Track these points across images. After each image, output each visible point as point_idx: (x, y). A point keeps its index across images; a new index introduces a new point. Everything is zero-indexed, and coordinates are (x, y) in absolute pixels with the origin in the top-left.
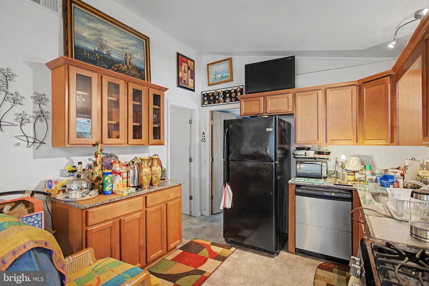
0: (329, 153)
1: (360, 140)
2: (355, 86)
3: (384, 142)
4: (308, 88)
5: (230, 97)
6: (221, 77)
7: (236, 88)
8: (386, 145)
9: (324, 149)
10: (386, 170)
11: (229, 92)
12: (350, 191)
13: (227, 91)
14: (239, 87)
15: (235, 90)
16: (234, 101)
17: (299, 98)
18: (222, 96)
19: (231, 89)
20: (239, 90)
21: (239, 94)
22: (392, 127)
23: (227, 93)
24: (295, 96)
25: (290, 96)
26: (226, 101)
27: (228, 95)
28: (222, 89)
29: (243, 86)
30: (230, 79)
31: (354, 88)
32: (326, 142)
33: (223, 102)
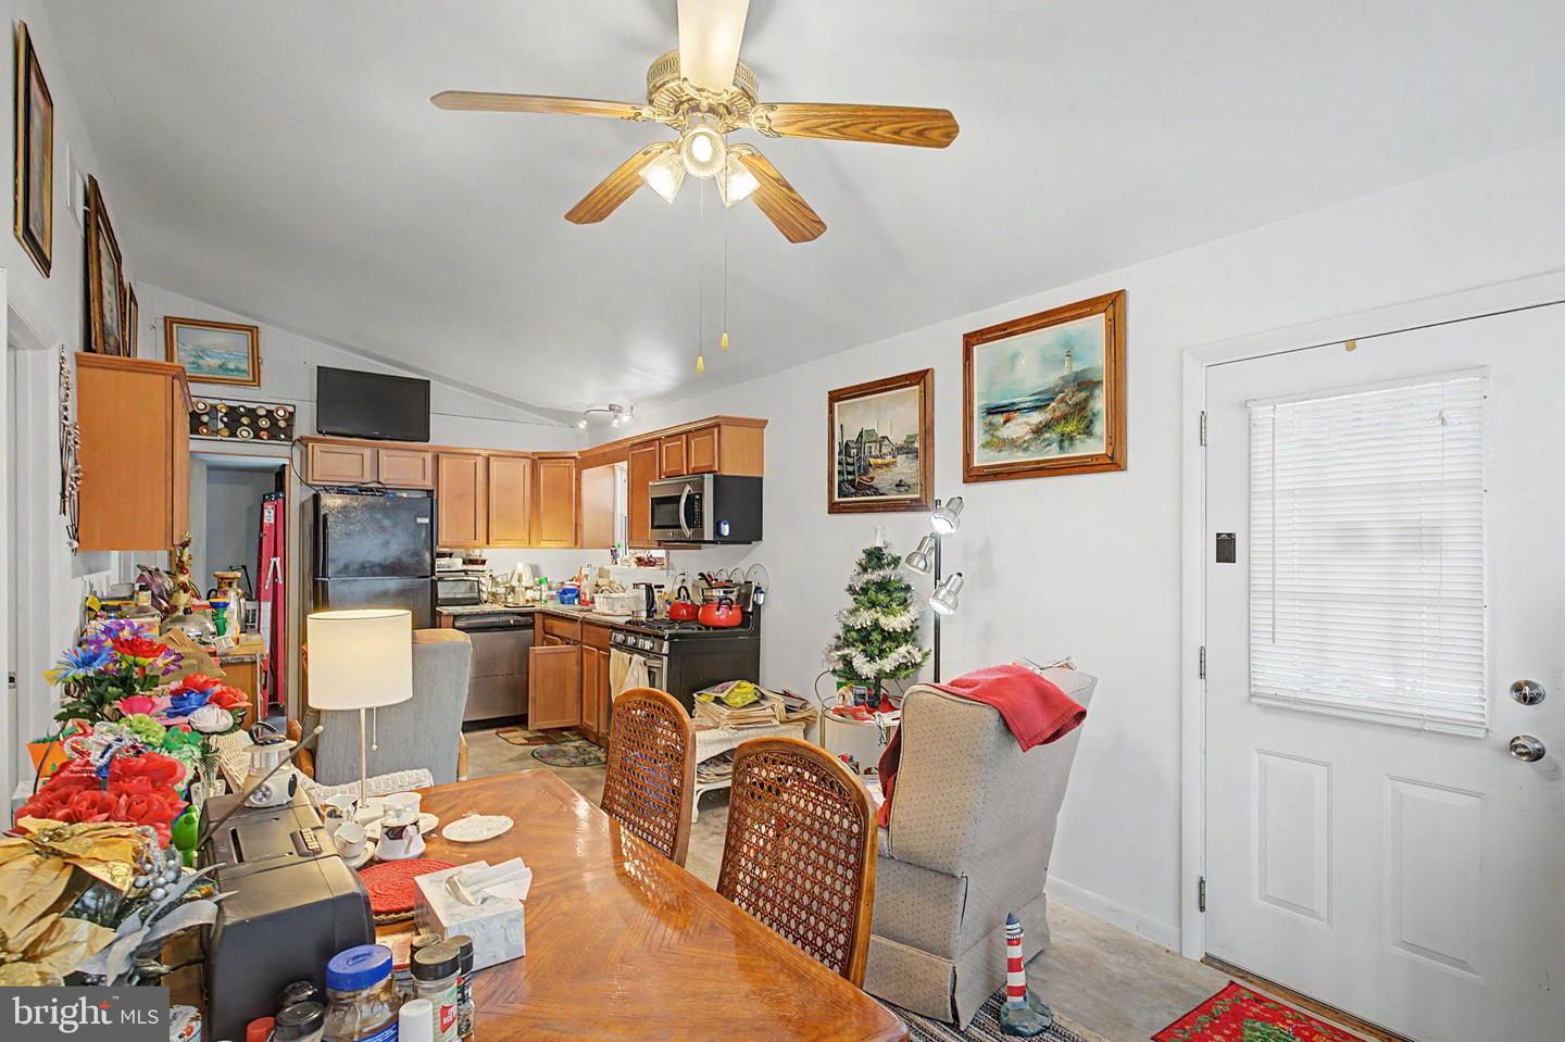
0: (483, 562)
1: (533, 542)
2: (528, 460)
3: (565, 544)
4: (444, 447)
5: (254, 426)
6: (220, 367)
7: (273, 407)
8: (568, 548)
9: (476, 554)
10: (562, 583)
11: (251, 413)
12: (531, 614)
13: (242, 409)
14: (281, 406)
15: (268, 411)
16: (265, 437)
17: (444, 462)
18: (225, 419)
19: (254, 406)
20: (281, 413)
21: (282, 424)
22: (576, 525)
23: (243, 415)
24: (436, 459)
25: (429, 457)
26: (238, 433)
27: (245, 420)
28: (221, 399)
29: (294, 407)
30: (251, 379)
31: (527, 463)
32: (488, 543)
33: (229, 436)
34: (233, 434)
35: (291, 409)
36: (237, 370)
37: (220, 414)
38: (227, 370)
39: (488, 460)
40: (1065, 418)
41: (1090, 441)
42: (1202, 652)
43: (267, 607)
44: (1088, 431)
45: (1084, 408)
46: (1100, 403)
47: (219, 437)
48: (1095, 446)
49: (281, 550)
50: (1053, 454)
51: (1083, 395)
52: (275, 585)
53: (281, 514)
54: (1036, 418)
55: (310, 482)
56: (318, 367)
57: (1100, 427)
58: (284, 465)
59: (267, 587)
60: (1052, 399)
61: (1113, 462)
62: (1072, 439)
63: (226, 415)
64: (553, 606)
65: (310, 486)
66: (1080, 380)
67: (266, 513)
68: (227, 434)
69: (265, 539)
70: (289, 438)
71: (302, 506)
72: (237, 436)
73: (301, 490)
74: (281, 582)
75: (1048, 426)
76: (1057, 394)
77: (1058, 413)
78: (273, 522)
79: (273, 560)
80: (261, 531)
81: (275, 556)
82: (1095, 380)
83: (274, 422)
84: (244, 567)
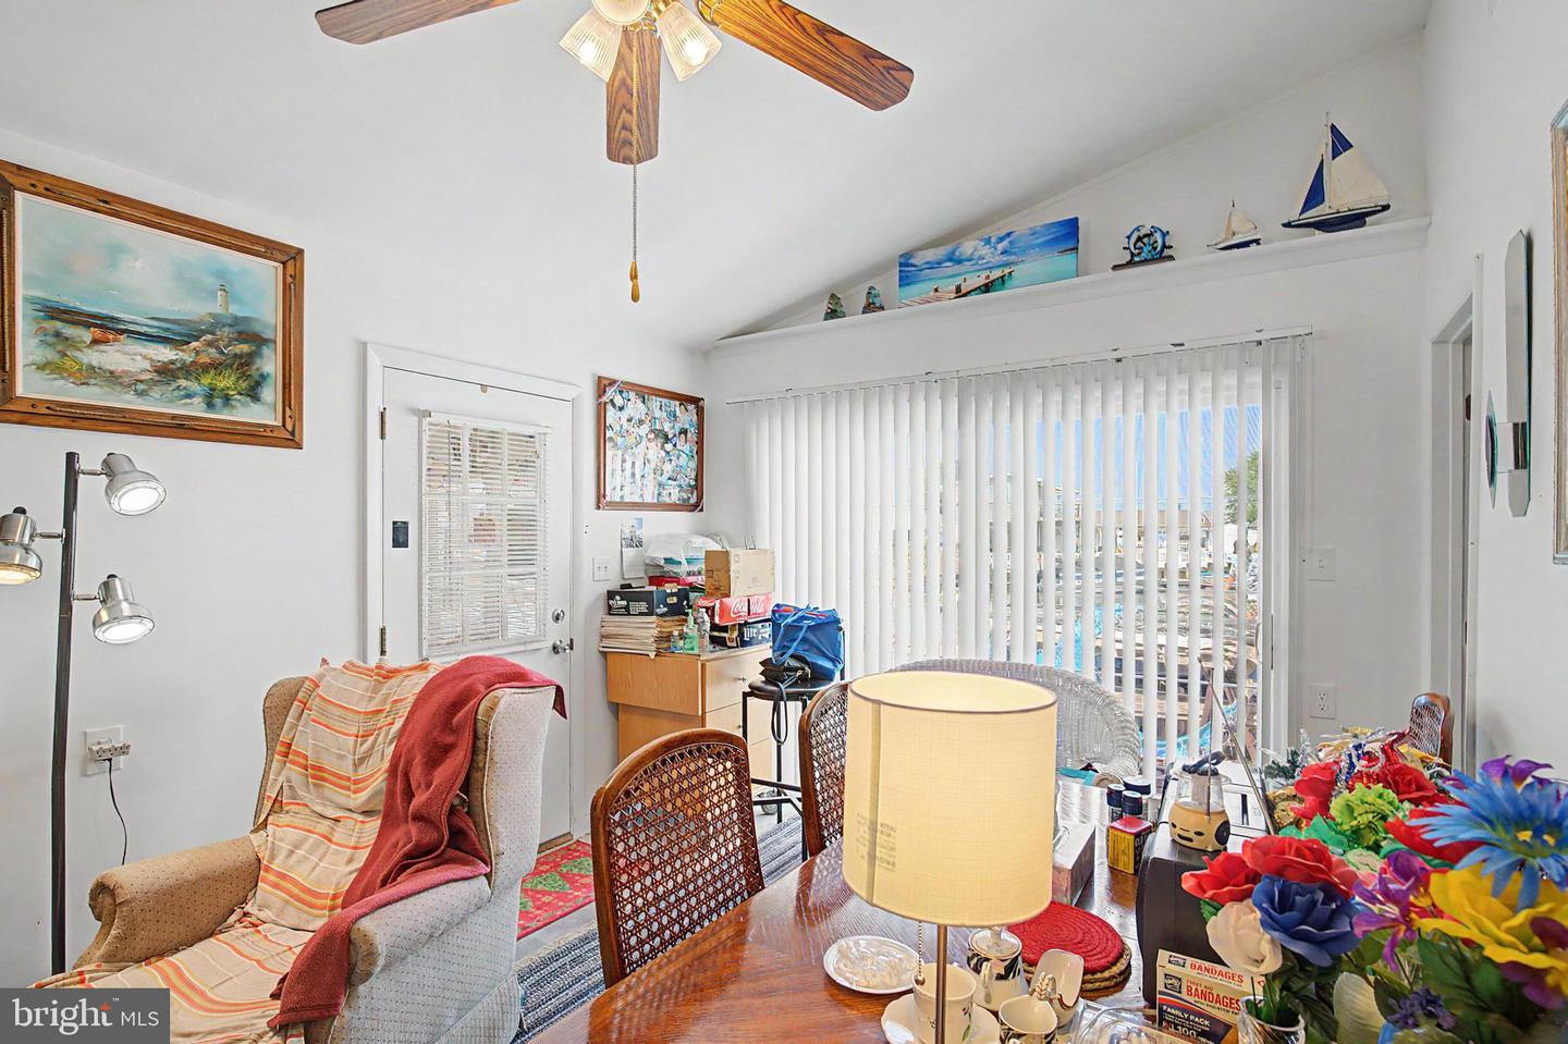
40: (216, 366)
41: (255, 407)
42: (383, 631)
44: (253, 393)
45: (248, 364)
46: (270, 364)
48: (261, 413)
50: (195, 409)
51: (244, 348)
54: (165, 354)
57: (270, 393)
60: (197, 339)
61: (288, 437)
62: (227, 399)
66: (241, 328)
75: (188, 370)
76: (204, 332)
77: (204, 359)
82: (265, 336)
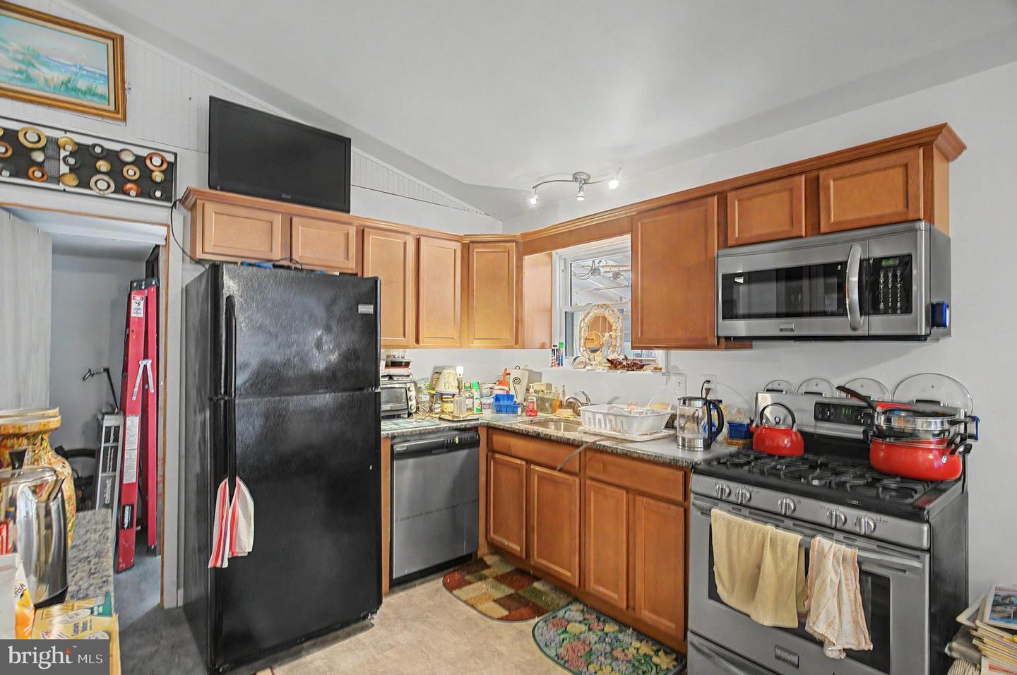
1: (465, 341)
3: (504, 343)
5: (116, 175)
6: (64, 84)
7: (144, 153)
8: (506, 347)
9: (399, 355)
11: (112, 156)
12: (475, 429)
13: (98, 150)
14: (157, 152)
15: (138, 157)
16: (133, 193)
17: (371, 238)
18: (72, 161)
19: (116, 147)
20: (157, 161)
21: (158, 177)
22: (517, 321)
23: (99, 158)
24: (362, 234)
25: (353, 231)
26: (92, 184)
27: (103, 165)
28: (66, 131)
29: (176, 155)
30: (112, 108)
31: (458, 246)
32: (417, 341)
33: (76, 186)
34: (84, 184)
35: (171, 158)
36: (90, 92)
37: (63, 154)
38: (76, 90)
39: (418, 241)
43: (133, 422)
47: (61, 187)
49: (152, 351)
52: (145, 392)
53: (153, 306)
55: (199, 255)
56: (211, 98)
58: (157, 247)
59: (134, 398)
63: (72, 154)
64: (488, 416)
65: (200, 262)
67: (134, 305)
68: (76, 183)
69: (133, 337)
70: (167, 196)
71: (186, 291)
72: (89, 187)
73: (183, 269)
74: (152, 390)
78: (142, 315)
79: (142, 363)
80: (128, 326)
81: (146, 357)
83: (146, 173)
84: (107, 370)
